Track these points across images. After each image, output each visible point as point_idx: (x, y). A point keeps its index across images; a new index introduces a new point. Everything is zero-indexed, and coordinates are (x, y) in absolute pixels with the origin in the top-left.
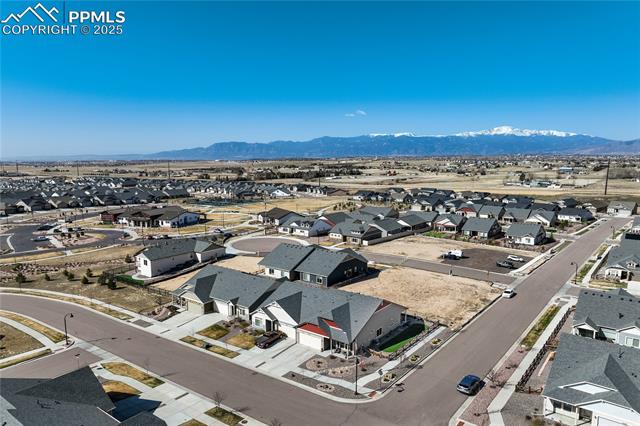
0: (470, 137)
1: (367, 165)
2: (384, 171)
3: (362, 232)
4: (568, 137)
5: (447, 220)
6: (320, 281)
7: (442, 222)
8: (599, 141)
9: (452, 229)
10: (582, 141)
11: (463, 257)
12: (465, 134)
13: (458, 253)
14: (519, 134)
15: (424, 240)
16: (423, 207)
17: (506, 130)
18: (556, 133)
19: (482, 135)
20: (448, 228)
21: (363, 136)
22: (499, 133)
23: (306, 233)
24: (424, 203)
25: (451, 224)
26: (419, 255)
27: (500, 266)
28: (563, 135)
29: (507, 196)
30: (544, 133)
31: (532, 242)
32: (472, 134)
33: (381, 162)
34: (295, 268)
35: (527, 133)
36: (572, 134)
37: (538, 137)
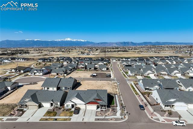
0: (59, 41)
1: (29, 50)
2: (38, 52)
3: (64, 72)
4: (85, 42)
5: (82, 66)
6: (68, 89)
7: (80, 66)
8: (92, 43)
9: (84, 68)
10: (88, 43)
11: (96, 75)
12: (58, 40)
13: (95, 74)
14: (72, 41)
15: (80, 72)
16: (67, 63)
17: (69, 39)
18: (82, 40)
19: (63, 41)
20: (82, 68)
21: (23, 40)
22: (67, 40)
23: (41, 74)
24: (67, 61)
25: (83, 67)
26: (84, 76)
27: (107, 76)
28: (84, 41)
29: (85, 58)
30: (79, 40)
31: (106, 70)
32: (59, 40)
33: (33, 49)
34: (58, 86)
35: (75, 40)
36: (86, 41)
37: (78, 41)
